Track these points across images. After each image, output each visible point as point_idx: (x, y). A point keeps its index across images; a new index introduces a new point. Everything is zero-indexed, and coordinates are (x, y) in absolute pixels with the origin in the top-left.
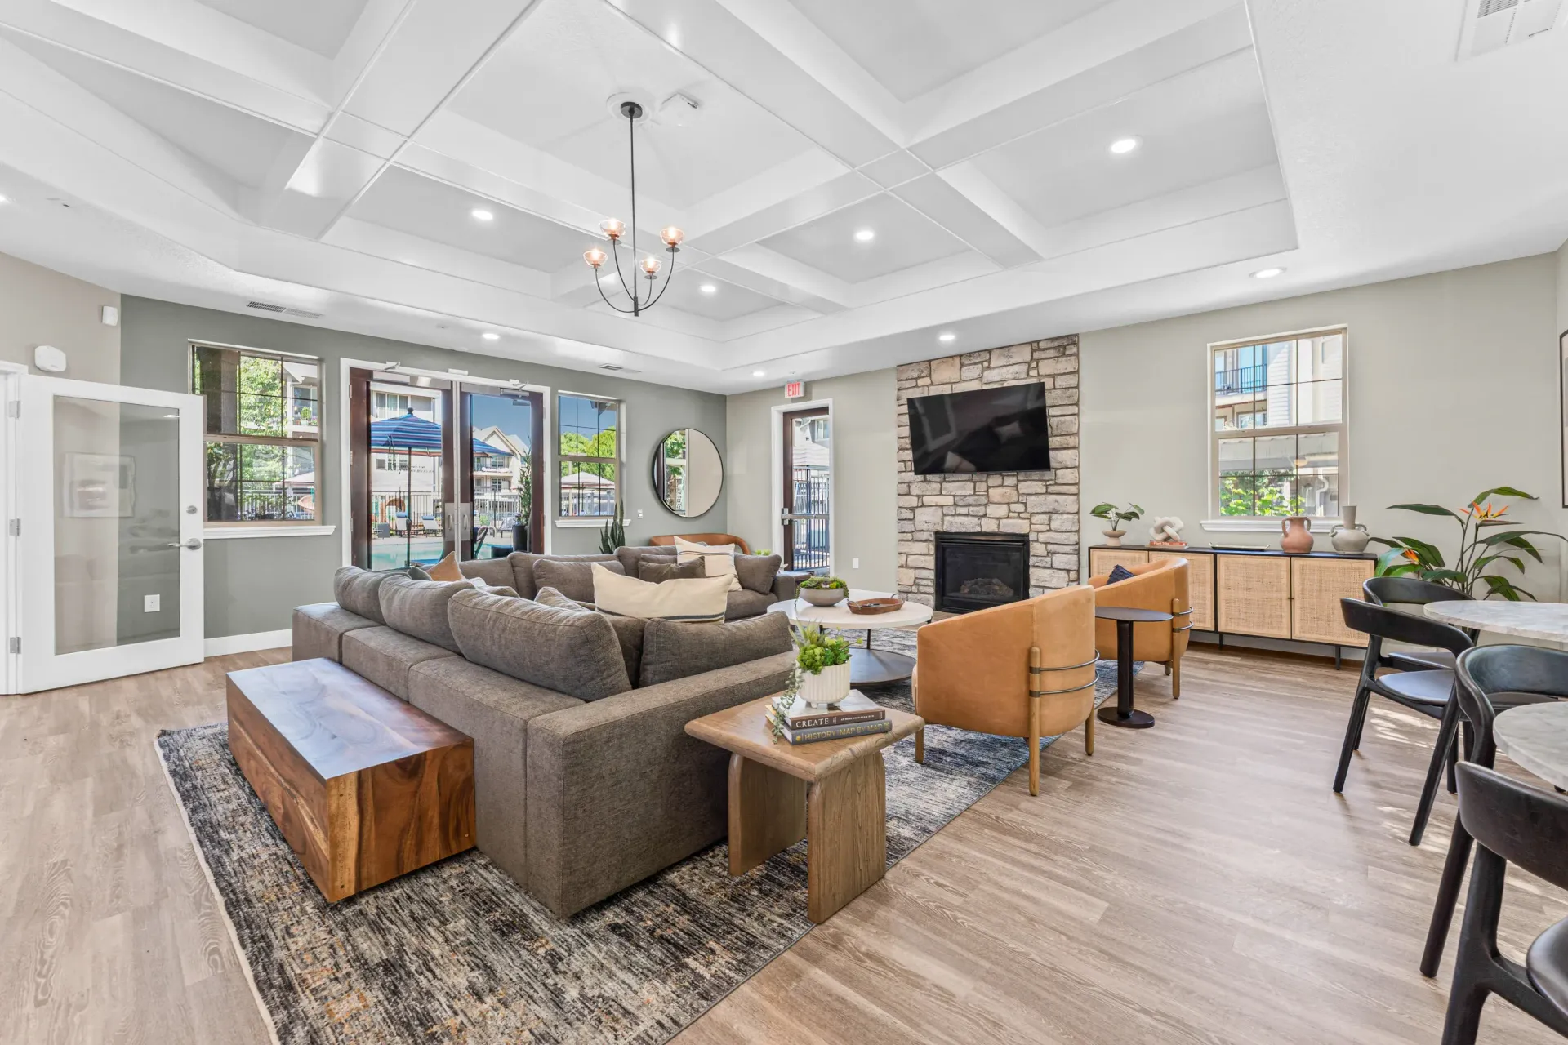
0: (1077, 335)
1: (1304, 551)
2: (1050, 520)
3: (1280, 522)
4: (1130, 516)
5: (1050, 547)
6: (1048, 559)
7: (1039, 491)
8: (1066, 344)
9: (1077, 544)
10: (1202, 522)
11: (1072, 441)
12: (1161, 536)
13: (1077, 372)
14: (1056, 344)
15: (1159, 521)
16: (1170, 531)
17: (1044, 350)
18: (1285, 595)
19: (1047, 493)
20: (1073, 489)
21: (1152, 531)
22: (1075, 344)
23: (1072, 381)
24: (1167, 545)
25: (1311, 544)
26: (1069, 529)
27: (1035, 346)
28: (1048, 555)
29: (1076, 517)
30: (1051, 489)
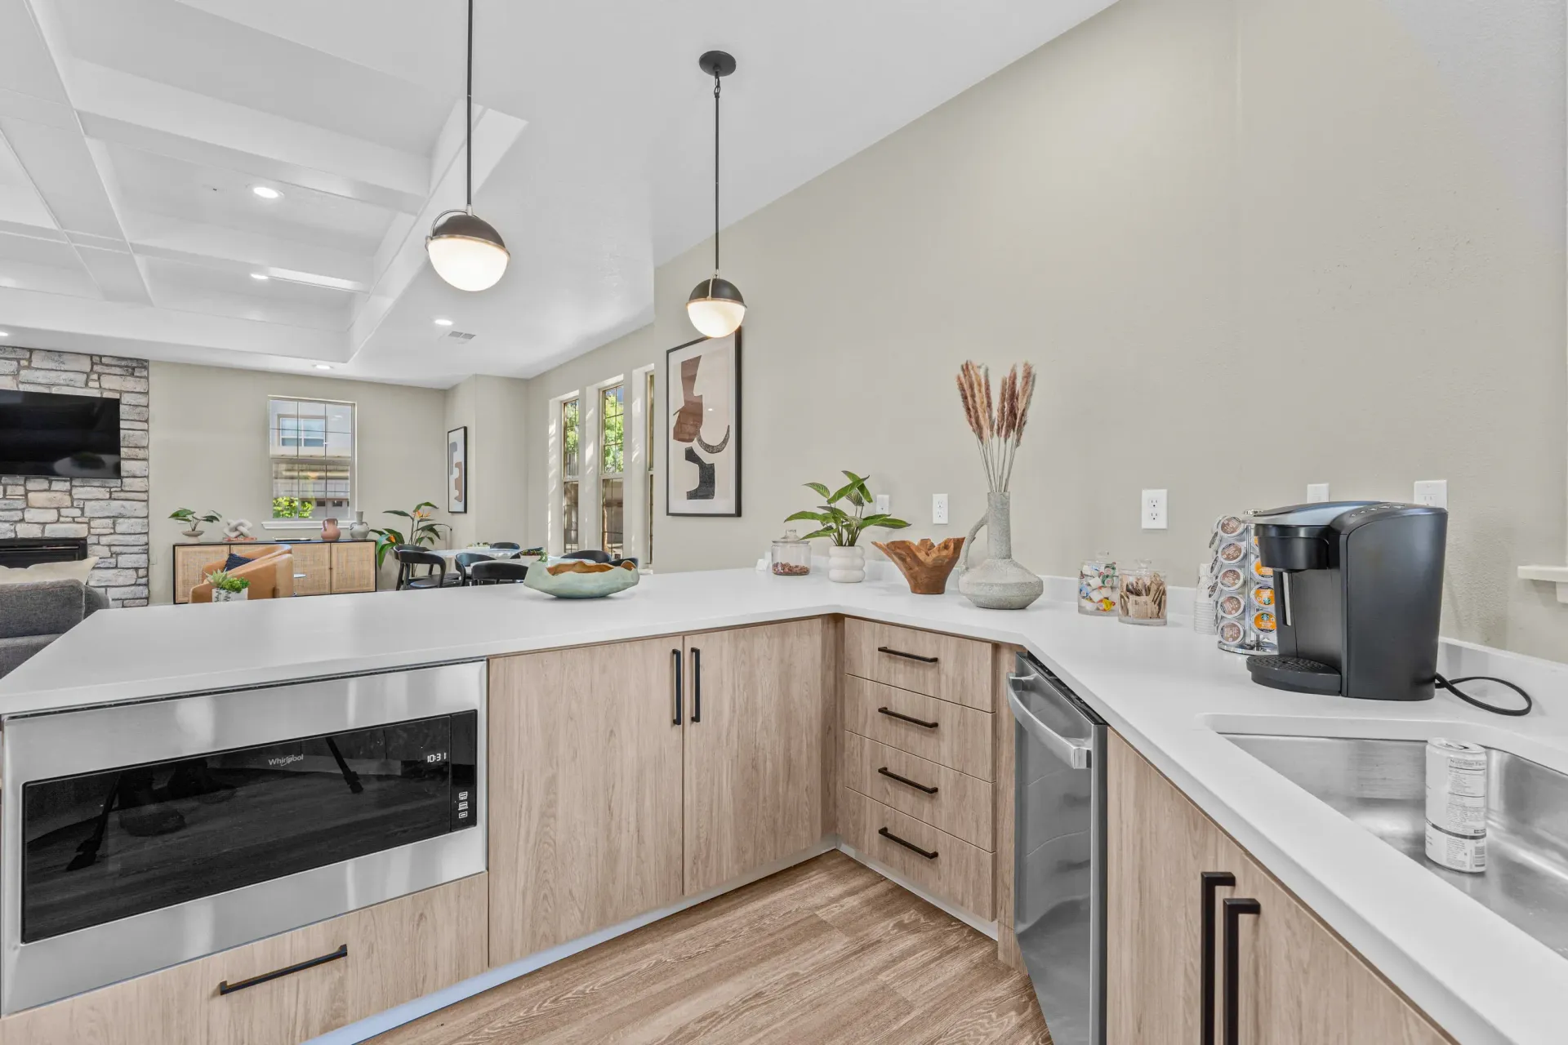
0: (146, 361)
1: (334, 539)
2: (114, 524)
3: (322, 522)
4: (211, 519)
5: (114, 549)
6: (113, 561)
7: (100, 497)
8: (135, 366)
9: (147, 544)
10: (263, 523)
11: (141, 453)
12: (233, 535)
13: (147, 393)
14: (123, 363)
16: (242, 529)
17: (107, 365)
18: (327, 567)
19: (110, 498)
20: (143, 496)
21: (226, 531)
22: (146, 368)
23: (142, 400)
24: (241, 540)
25: (339, 535)
26: (137, 531)
27: (95, 359)
28: (111, 556)
29: (146, 520)
30: (115, 495)
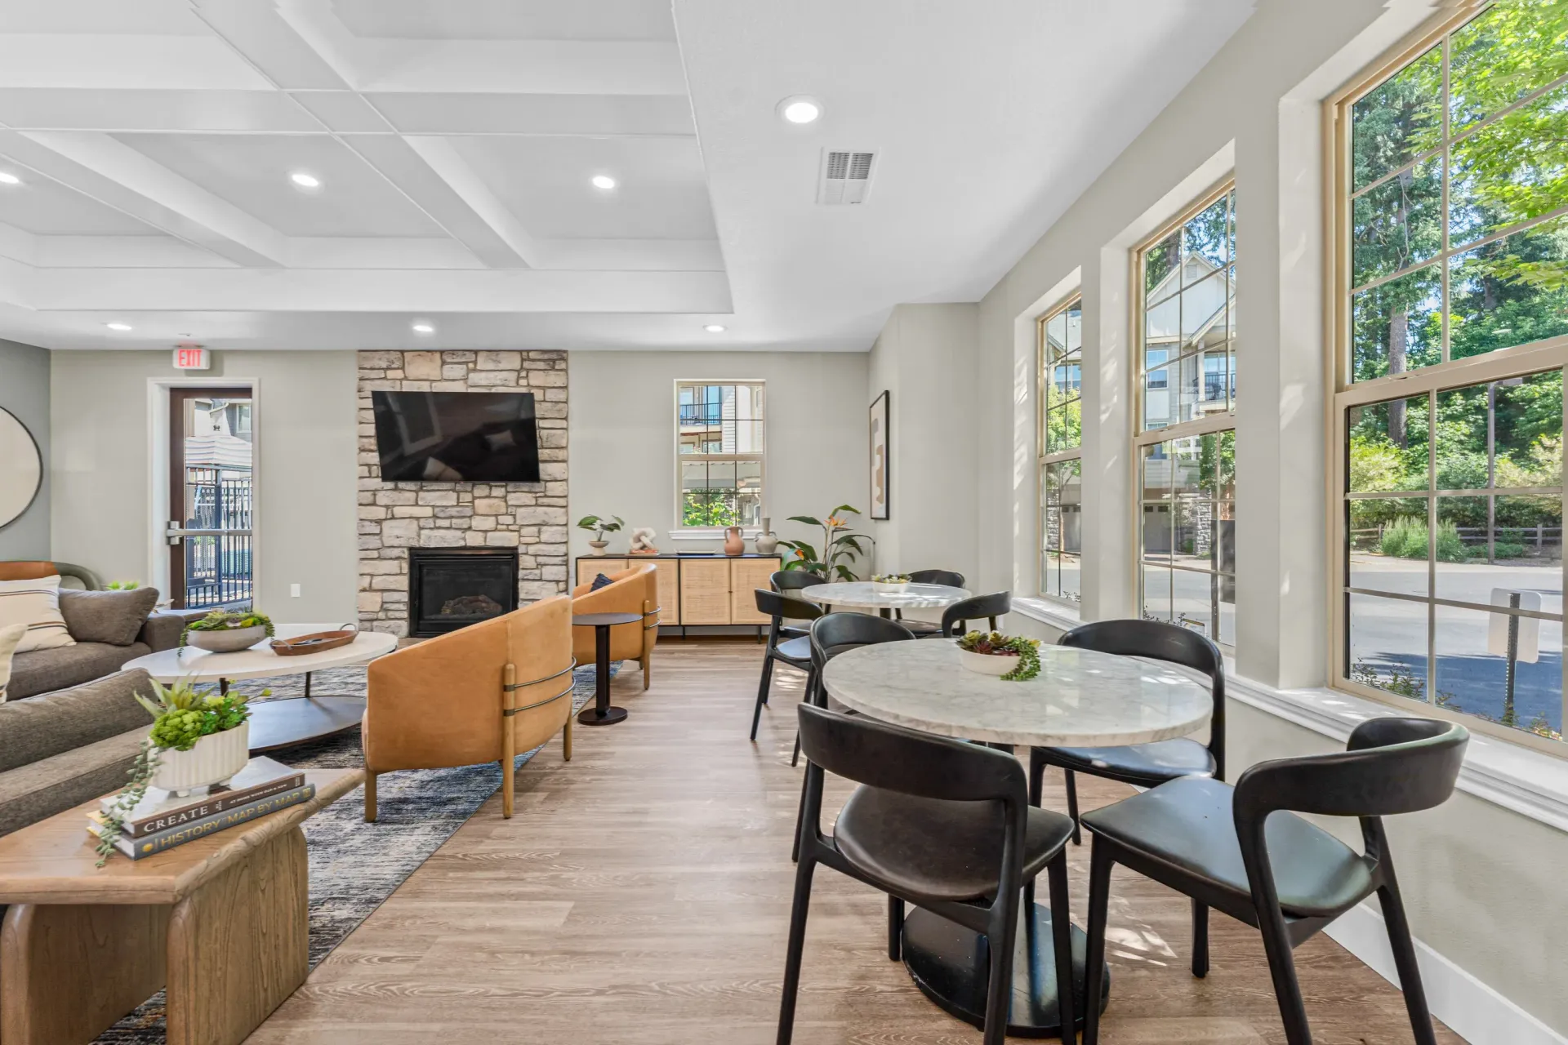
0: (565, 352)
1: (737, 554)
2: (539, 532)
3: (723, 531)
4: (613, 527)
5: (540, 559)
6: (538, 572)
7: (528, 503)
8: (555, 358)
9: (566, 555)
10: (671, 532)
11: (561, 454)
12: (639, 545)
13: (566, 387)
14: (546, 356)
15: (637, 531)
16: (645, 540)
17: (534, 360)
18: (726, 590)
19: (537, 505)
20: (562, 502)
21: (631, 541)
22: (564, 360)
23: (561, 396)
24: (643, 553)
25: (742, 548)
26: (558, 541)
27: (524, 354)
28: (537, 568)
29: (565, 529)
30: (540, 501)
